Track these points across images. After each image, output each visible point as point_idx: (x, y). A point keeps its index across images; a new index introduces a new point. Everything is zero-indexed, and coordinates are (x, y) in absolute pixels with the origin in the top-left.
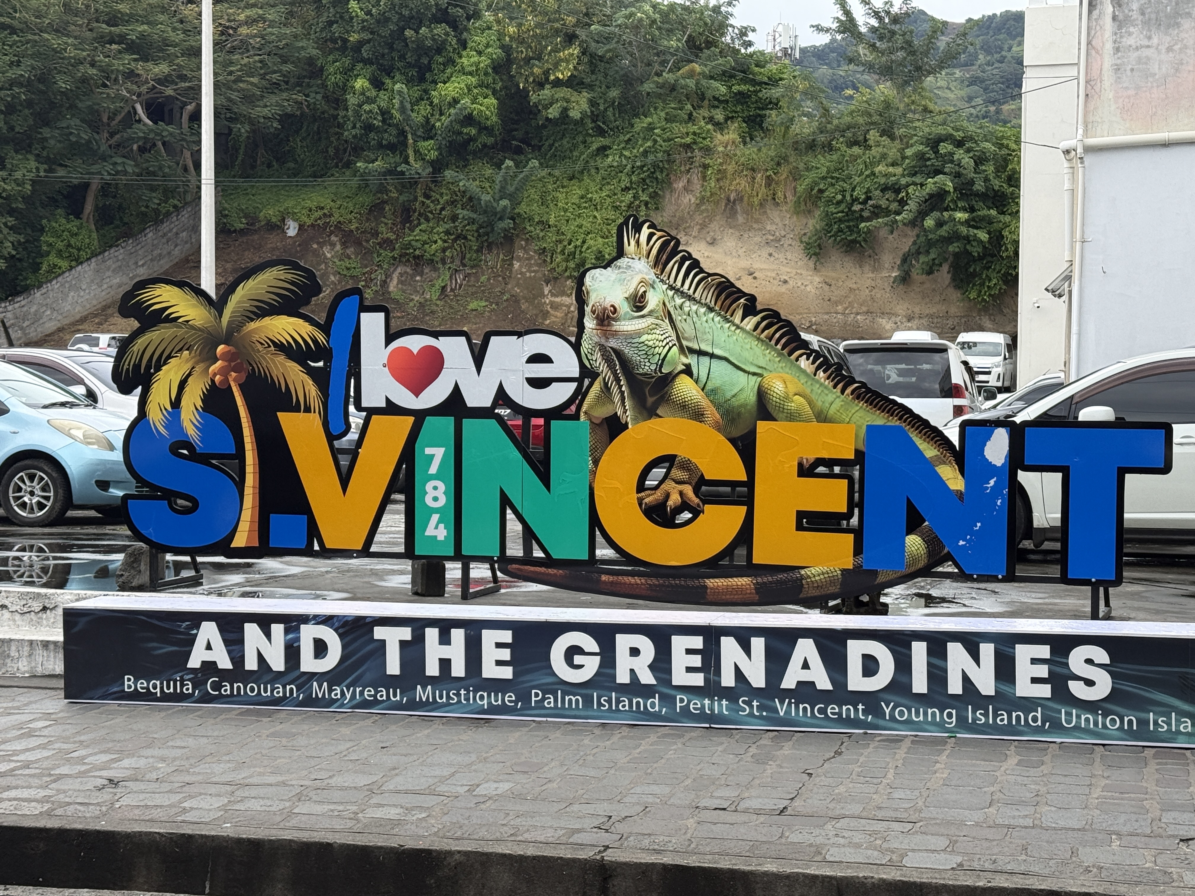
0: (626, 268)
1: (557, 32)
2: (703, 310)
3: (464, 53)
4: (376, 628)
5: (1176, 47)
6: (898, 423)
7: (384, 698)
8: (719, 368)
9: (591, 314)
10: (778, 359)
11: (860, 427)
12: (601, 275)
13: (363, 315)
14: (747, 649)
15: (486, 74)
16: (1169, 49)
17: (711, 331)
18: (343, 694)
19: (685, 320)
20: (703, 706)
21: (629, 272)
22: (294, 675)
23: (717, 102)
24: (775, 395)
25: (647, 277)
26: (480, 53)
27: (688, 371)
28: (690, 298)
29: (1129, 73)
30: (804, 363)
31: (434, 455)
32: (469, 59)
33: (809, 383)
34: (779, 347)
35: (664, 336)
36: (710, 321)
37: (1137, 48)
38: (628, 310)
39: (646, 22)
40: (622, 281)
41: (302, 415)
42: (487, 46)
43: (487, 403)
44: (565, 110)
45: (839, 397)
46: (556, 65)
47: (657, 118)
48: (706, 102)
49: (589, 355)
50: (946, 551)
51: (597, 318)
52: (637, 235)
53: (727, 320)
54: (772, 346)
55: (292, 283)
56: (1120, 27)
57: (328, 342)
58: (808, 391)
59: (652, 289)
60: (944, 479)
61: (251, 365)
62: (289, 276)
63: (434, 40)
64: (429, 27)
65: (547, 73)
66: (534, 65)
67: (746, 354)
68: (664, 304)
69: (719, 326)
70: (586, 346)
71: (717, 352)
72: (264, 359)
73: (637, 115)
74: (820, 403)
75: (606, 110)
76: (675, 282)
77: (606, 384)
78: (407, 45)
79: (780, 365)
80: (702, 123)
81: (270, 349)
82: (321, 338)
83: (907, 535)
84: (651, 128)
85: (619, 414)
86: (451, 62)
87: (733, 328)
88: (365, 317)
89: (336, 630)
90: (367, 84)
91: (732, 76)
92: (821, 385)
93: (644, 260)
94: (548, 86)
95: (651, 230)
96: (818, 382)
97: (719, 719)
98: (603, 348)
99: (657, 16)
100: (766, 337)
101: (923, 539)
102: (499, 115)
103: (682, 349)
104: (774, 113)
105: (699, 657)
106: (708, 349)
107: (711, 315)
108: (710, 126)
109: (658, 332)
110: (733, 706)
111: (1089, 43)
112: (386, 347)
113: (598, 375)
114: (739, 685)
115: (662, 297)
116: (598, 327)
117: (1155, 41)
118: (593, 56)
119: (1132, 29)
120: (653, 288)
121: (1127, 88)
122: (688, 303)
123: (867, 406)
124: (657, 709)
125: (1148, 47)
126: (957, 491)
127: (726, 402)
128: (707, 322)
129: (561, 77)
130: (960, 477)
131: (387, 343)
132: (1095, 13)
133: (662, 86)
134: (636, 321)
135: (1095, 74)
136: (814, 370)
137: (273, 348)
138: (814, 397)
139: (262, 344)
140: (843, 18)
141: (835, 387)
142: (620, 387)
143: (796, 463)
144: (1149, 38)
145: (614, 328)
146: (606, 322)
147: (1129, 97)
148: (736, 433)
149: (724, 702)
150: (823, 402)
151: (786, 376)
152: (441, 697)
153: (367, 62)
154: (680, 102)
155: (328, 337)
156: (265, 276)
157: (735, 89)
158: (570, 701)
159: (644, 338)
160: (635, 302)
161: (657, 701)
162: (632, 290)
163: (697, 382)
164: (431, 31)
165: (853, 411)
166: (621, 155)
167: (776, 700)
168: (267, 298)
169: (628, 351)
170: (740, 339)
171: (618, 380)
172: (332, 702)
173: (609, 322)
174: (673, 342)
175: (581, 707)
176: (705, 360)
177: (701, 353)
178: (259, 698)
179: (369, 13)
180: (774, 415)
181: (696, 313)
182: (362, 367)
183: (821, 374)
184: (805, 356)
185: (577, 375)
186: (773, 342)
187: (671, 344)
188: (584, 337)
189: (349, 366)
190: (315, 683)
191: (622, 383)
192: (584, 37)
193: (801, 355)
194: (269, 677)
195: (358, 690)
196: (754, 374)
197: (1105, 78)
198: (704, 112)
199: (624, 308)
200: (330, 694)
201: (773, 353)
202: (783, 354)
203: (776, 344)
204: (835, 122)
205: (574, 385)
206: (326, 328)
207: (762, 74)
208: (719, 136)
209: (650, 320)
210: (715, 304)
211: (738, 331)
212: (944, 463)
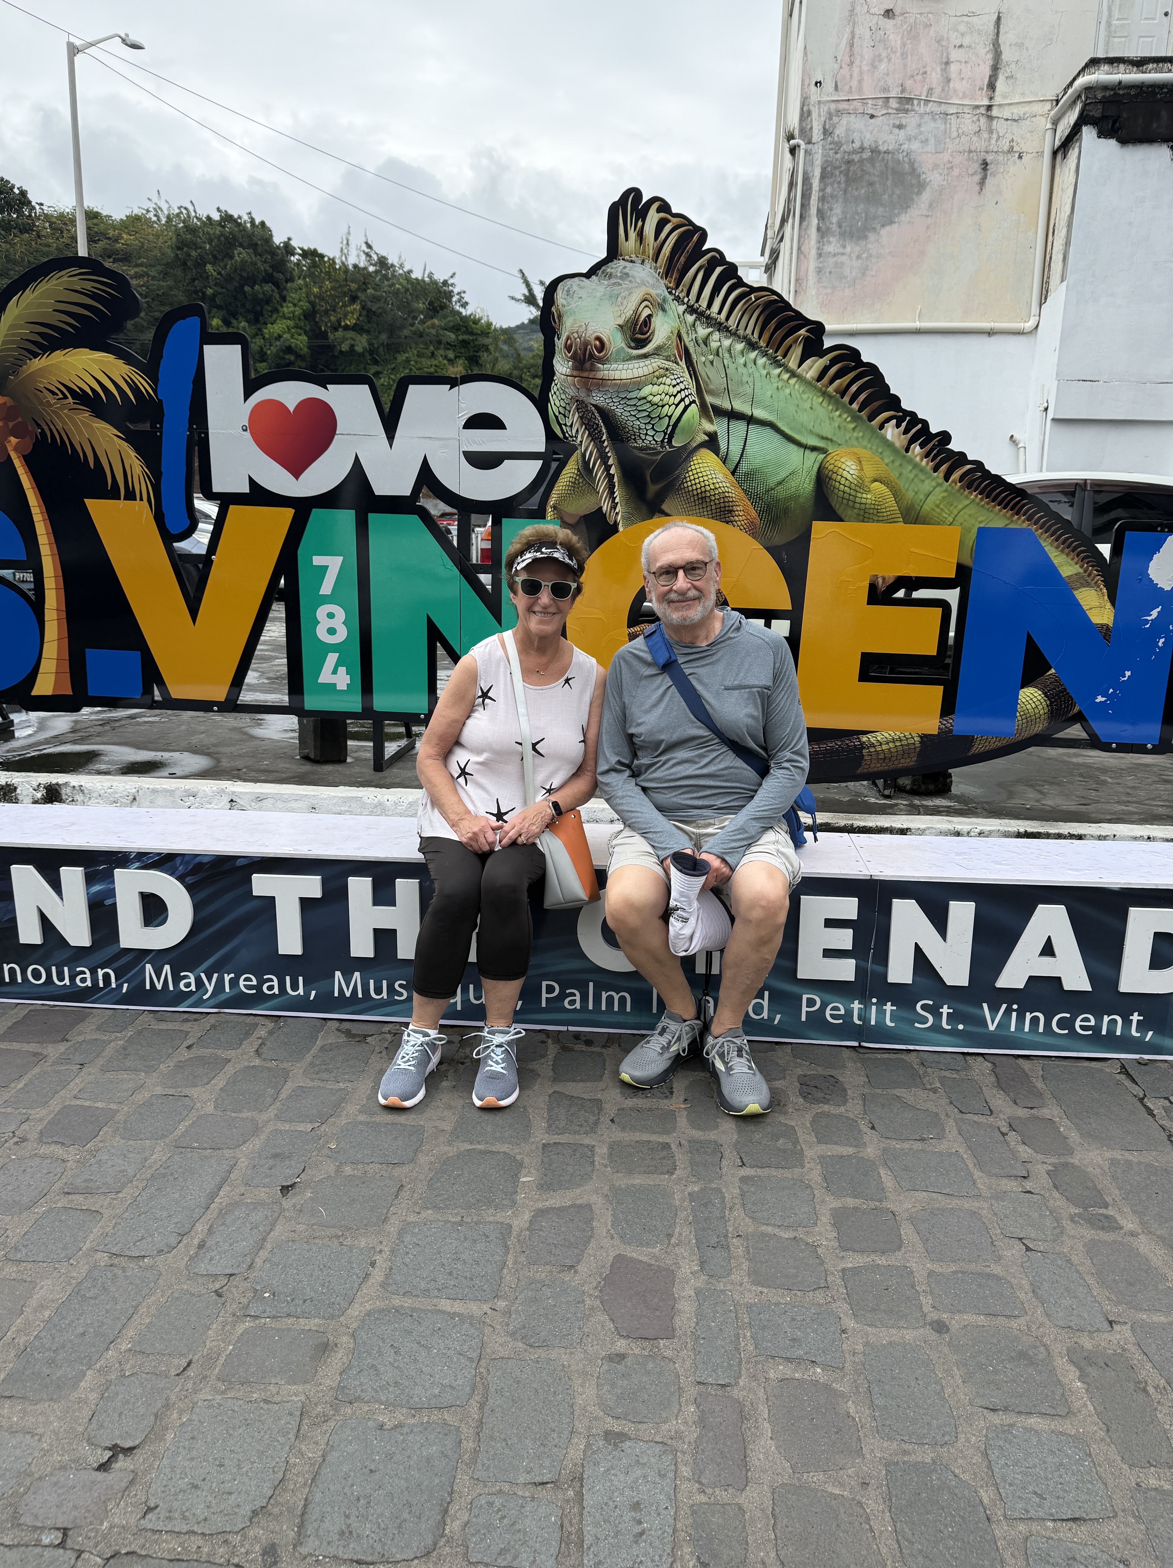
0: (621, 278)
1: (345, 294)
2: (740, 346)
3: (285, 305)
4: (255, 877)
5: (864, 256)
6: (1025, 525)
7: (276, 991)
8: (760, 440)
9: (564, 350)
10: (852, 426)
11: (969, 530)
12: (582, 288)
13: (206, 348)
14: (940, 922)
15: (300, 319)
16: (859, 257)
17: (750, 380)
18: (199, 983)
19: (712, 363)
20: (849, 1013)
21: (626, 284)
22: (108, 952)
23: (449, 346)
24: (843, 481)
25: (653, 292)
26: (295, 305)
27: (712, 442)
28: (721, 327)
29: (828, 275)
30: (891, 432)
31: (325, 568)
32: (287, 309)
33: (897, 463)
34: (855, 406)
35: (678, 388)
36: (750, 364)
37: (835, 255)
38: (623, 345)
39: (402, 290)
40: (613, 298)
41: (122, 503)
42: (300, 300)
43: (406, 490)
44: (352, 346)
45: (939, 485)
46: (345, 316)
47: (412, 354)
48: (442, 346)
49: (560, 417)
50: (1077, 709)
51: (574, 358)
52: (640, 223)
53: (777, 364)
54: (844, 406)
55: (93, 296)
56: (822, 237)
57: (155, 391)
58: (894, 475)
59: (660, 313)
60: (1085, 608)
61: (39, 425)
62: (89, 285)
63: (264, 294)
64: (260, 285)
65: (339, 321)
66: (331, 315)
67: (804, 418)
68: (679, 336)
69: (764, 372)
70: (555, 402)
71: (759, 413)
72: (59, 417)
73: (399, 352)
74: (910, 494)
75: (378, 347)
76: (697, 300)
77: (586, 464)
78: (246, 297)
79: (855, 434)
80: (441, 359)
81: (66, 401)
82: (144, 384)
83: (1022, 688)
84: (408, 361)
85: (604, 509)
86: (276, 310)
87: (786, 376)
88: (211, 352)
89: (180, 879)
90: (220, 323)
91: (458, 330)
92: (916, 466)
93: (649, 264)
94: (340, 329)
95: (662, 215)
96: (910, 461)
97: (880, 1033)
98: (581, 406)
99: (410, 286)
100: (836, 391)
101: (1045, 694)
102: (309, 348)
103: (704, 408)
104: (485, 354)
105: (850, 932)
106: (746, 409)
107: (753, 355)
108: (445, 362)
109: (668, 381)
110: (904, 1014)
111: (799, 248)
112: (245, 400)
113: (574, 449)
114: (918, 979)
115: (676, 324)
116: (575, 373)
117: (848, 249)
118: (369, 311)
119: (831, 239)
120: (664, 310)
121: (826, 287)
122: (716, 336)
123: (982, 499)
124: (765, 1015)
125: (843, 254)
126: (1102, 625)
127: (767, 491)
128: (745, 365)
129: (349, 323)
130: (1109, 605)
131: (247, 395)
132: (805, 224)
133: (414, 333)
134: (635, 364)
135: (802, 274)
136: (905, 443)
137: (70, 400)
138: (902, 484)
139: (53, 393)
140: (527, 294)
141: (936, 469)
142: (608, 468)
143: (866, 584)
144: (844, 247)
145: (600, 375)
146: (587, 365)
147: (827, 294)
148: (779, 539)
149: (889, 1007)
150: (916, 493)
151: (864, 453)
152: (378, 991)
153: (219, 308)
154: (426, 344)
155: (156, 385)
156: (49, 285)
157: (460, 338)
158: (610, 999)
159: (647, 390)
160: (634, 332)
161: (765, 1004)
162: (629, 313)
163: (724, 461)
164: (262, 288)
165: (960, 507)
166: (389, 378)
167: (985, 1005)
168: (55, 319)
169: (620, 411)
170: (795, 394)
171: (604, 458)
172: (180, 997)
173: (592, 365)
174: (692, 398)
175: (628, 1009)
176: (739, 427)
177: (733, 415)
178: (50, 989)
179: (219, 273)
180: (840, 512)
181: (729, 351)
182: (211, 431)
183: (916, 449)
184: (894, 421)
185: (542, 448)
186: (846, 399)
187: (687, 401)
188: (554, 388)
189: (190, 428)
190: (148, 967)
191: (611, 462)
192: (363, 298)
193: (888, 420)
194: (65, 955)
195: (227, 978)
196: (814, 449)
197: (810, 278)
198: (441, 352)
199: (617, 342)
200: (176, 983)
201: (845, 416)
202: (860, 418)
203: (851, 402)
204: (524, 362)
205: (539, 463)
206: (151, 371)
207: (476, 328)
208: (451, 368)
209: (656, 363)
210: (760, 338)
211: (793, 381)
212: (1088, 585)
